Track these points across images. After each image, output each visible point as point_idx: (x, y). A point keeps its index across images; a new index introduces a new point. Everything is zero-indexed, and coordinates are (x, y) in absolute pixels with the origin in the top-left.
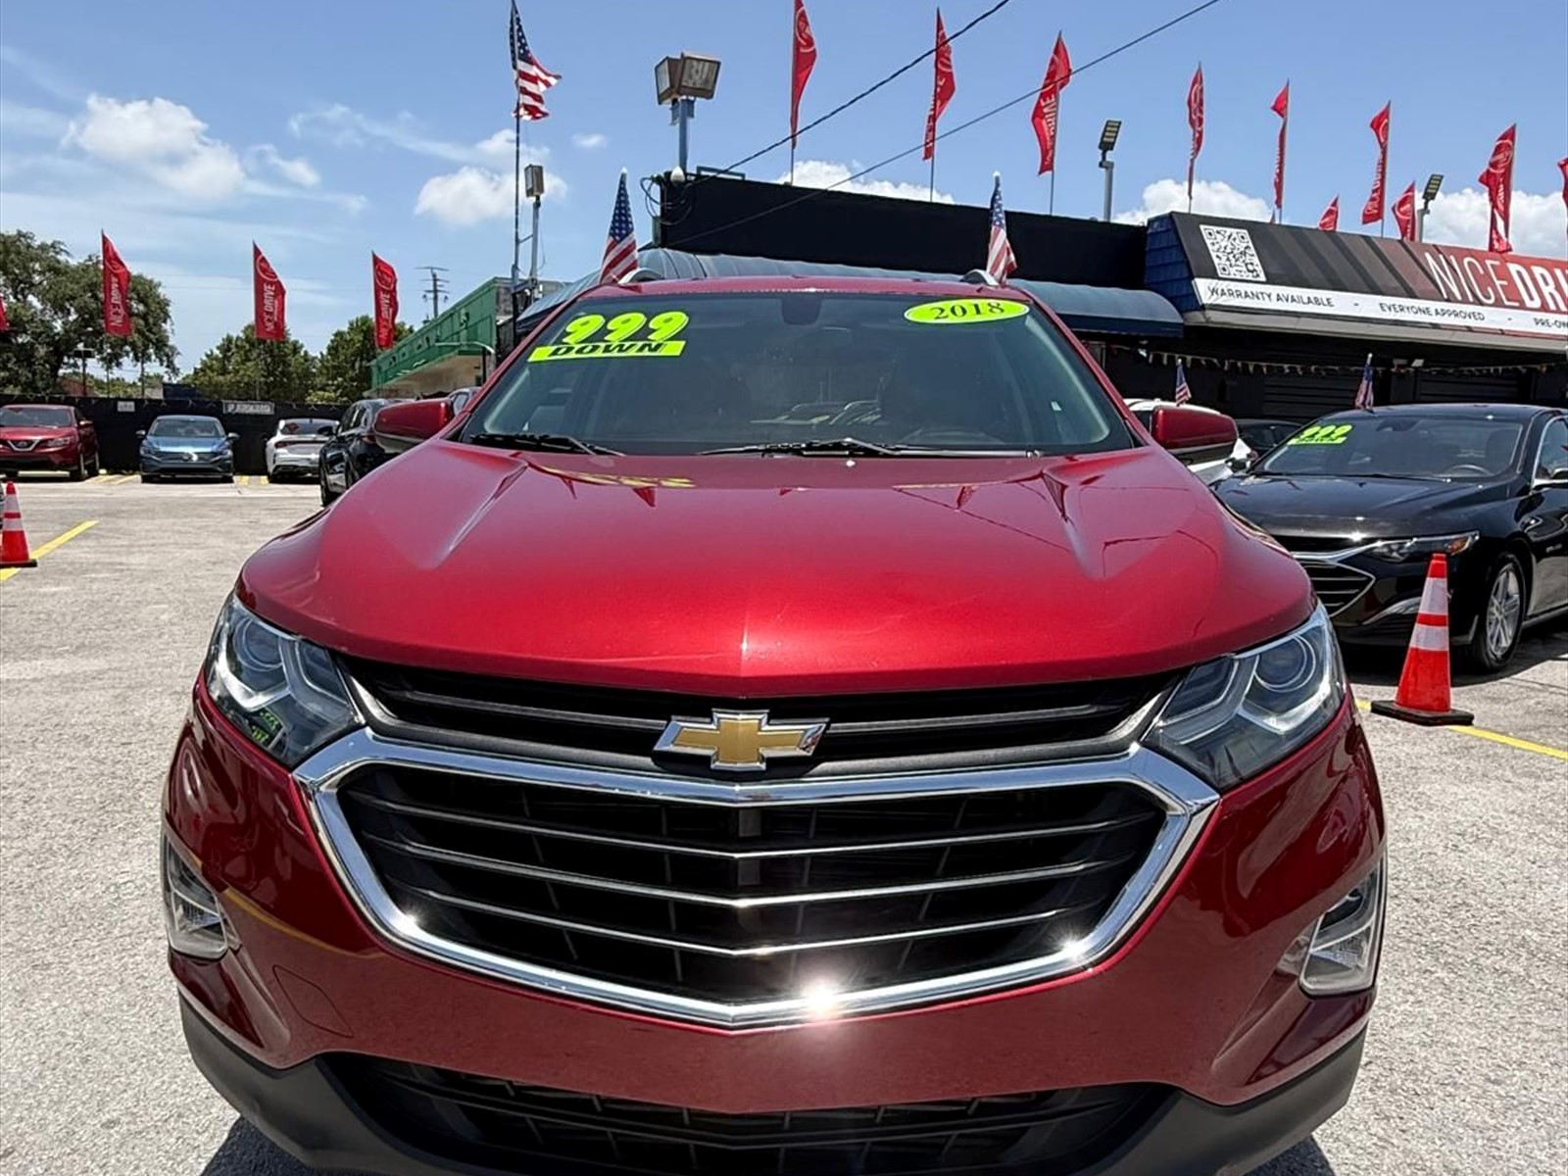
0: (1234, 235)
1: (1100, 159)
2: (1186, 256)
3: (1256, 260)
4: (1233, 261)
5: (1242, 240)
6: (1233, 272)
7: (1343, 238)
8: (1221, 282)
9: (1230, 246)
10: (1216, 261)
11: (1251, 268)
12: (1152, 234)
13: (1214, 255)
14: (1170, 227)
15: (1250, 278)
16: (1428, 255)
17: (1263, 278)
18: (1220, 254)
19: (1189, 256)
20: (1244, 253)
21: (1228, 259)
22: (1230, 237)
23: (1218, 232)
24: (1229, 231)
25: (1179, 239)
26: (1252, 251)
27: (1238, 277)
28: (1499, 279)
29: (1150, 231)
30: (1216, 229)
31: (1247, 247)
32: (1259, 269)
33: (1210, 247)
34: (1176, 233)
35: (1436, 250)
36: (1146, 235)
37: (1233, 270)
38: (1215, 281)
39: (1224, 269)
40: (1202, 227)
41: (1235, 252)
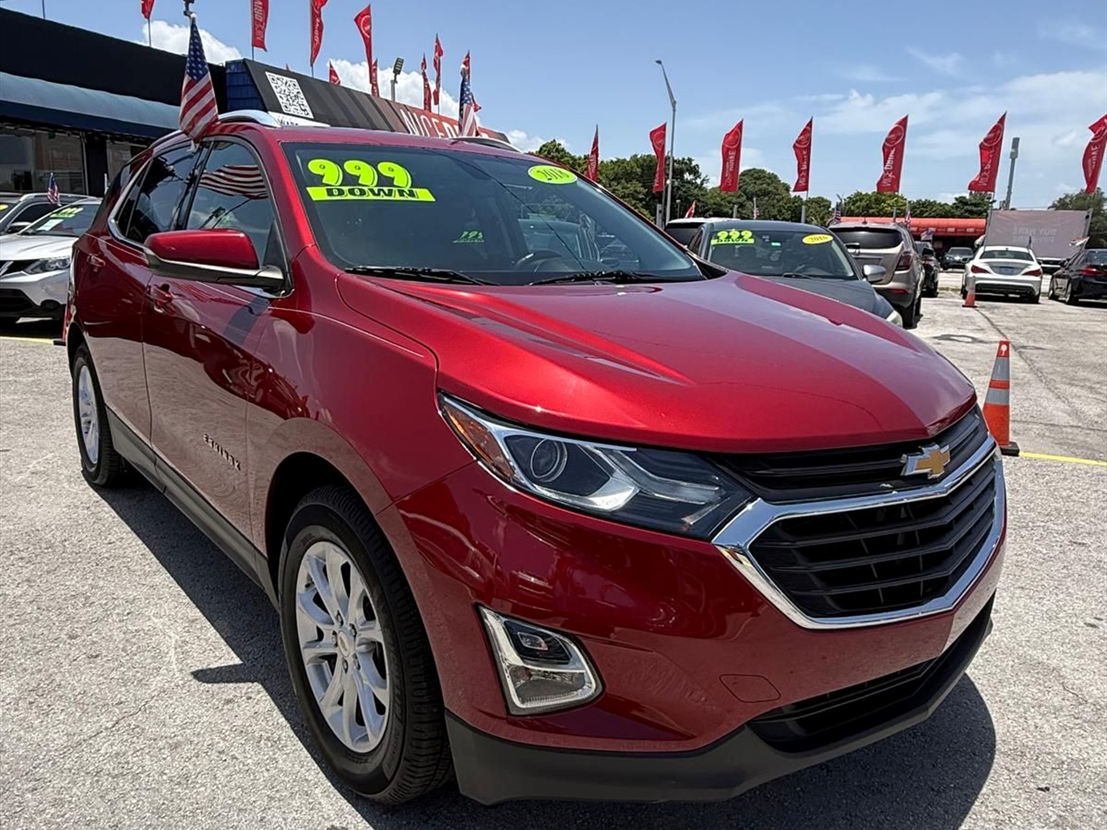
0: (289, 83)
1: (184, 9)
2: (258, 92)
3: (305, 103)
4: (291, 101)
5: (295, 88)
6: (292, 110)
7: (354, 93)
8: (285, 116)
9: (287, 90)
10: (280, 100)
11: (303, 108)
12: (229, 73)
13: (278, 95)
14: (245, 70)
15: (303, 115)
16: (402, 111)
17: (311, 116)
18: (283, 96)
19: (262, 94)
20: (296, 97)
21: (287, 100)
22: (286, 83)
23: (278, 79)
24: (285, 79)
25: (252, 80)
26: (301, 95)
27: (296, 114)
28: (440, 131)
29: (228, 71)
30: (276, 76)
31: (298, 93)
32: (308, 109)
33: (274, 89)
34: (250, 75)
35: (406, 108)
36: (226, 74)
37: (292, 108)
38: (282, 115)
39: (286, 107)
40: (267, 74)
41: (292, 95)
